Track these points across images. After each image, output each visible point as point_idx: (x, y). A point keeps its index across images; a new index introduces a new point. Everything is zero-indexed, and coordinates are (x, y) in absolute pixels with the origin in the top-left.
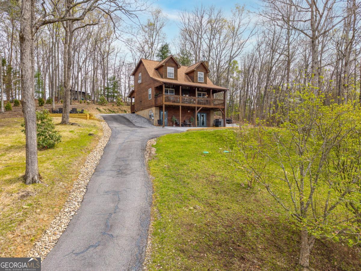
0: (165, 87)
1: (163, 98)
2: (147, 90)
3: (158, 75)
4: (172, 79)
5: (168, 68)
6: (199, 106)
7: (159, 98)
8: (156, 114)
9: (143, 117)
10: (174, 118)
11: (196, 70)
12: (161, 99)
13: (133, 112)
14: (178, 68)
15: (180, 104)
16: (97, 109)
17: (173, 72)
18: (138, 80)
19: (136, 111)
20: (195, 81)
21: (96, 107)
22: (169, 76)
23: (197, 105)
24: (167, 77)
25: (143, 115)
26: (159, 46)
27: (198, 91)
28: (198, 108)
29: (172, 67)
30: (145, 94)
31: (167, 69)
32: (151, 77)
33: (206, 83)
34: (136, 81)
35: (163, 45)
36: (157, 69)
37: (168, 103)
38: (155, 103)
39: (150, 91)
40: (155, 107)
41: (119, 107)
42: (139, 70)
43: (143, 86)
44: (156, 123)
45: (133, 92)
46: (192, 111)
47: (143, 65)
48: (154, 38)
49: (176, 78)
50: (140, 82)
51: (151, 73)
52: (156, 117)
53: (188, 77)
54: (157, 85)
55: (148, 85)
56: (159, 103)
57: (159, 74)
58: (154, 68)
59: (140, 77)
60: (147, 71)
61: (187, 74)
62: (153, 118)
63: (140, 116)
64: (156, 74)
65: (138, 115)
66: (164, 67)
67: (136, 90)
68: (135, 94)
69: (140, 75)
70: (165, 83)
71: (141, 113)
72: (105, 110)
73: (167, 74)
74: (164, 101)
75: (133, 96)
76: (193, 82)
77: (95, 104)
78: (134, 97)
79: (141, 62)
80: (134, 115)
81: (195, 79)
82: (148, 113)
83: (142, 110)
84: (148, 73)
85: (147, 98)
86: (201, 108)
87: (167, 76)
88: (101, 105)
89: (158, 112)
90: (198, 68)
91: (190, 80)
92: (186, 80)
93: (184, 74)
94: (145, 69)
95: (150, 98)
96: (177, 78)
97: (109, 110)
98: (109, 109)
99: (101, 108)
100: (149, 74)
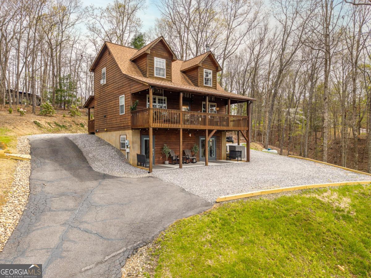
0: (154, 94)
1: (149, 114)
2: (117, 98)
3: (137, 72)
4: (163, 79)
5: (156, 59)
6: (211, 128)
7: (140, 115)
8: (133, 143)
9: (109, 144)
10: (167, 149)
11: (201, 65)
12: (146, 116)
13: (92, 132)
14: (174, 61)
15: (181, 126)
16: (35, 123)
17: (165, 68)
18: (101, 79)
19: (97, 132)
20: (199, 84)
21: (32, 121)
22: (156, 75)
23: (207, 127)
24: (153, 75)
25: (109, 140)
26: (132, 36)
27: (209, 101)
28: (210, 131)
29: (162, 57)
30: (112, 103)
31: (153, 60)
32: (124, 74)
33: (216, 89)
34: (97, 80)
35: (137, 36)
36: (135, 61)
37: (158, 125)
38: (133, 123)
39: (122, 101)
40: (132, 129)
41: (73, 118)
42: (102, 63)
43: (109, 89)
44: (134, 160)
45: (92, 99)
46: (195, 135)
47: (110, 53)
48: (125, 24)
49: (169, 77)
50: (103, 82)
51: (125, 67)
52: (133, 148)
53: (187, 78)
54: (137, 89)
55: (118, 88)
56: (140, 123)
57: (138, 70)
58: (129, 58)
59: (104, 74)
60: (116, 63)
61: (184, 72)
62: (128, 150)
63: (104, 141)
64: (133, 69)
65: (99, 139)
66: (148, 57)
67: (97, 96)
68: (95, 103)
69: (104, 70)
70: (153, 86)
71: (105, 136)
72: (49, 124)
73: (153, 70)
74: (151, 121)
75: (92, 106)
76: (196, 85)
77: (35, 113)
78: (93, 108)
79: (105, 49)
80: (92, 138)
81: (199, 80)
82: (118, 139)
83: (107, 131)
84: (118, 67)
85: (117, 111)
86: (214, 132)
87: (153, 73)
88: (45, 115)
89: (137, 138)
90: (204, 62)
91: (190, 82)
92: (185, 83)
93: (179, 72)
94: (113, 59)
95: (122, 112)
96: (171, 78)
97: (55, 123)
98: (57, 122)
99: (43, 121)
100: (121, 68)
